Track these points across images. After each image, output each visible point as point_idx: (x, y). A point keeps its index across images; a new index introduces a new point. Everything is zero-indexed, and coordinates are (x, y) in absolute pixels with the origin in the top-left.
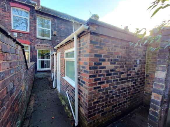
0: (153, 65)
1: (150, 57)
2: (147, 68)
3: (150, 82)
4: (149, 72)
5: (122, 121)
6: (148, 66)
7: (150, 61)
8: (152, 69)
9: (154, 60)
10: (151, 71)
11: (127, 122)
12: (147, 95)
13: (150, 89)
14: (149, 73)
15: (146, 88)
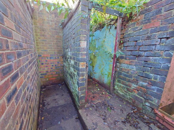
0: (43, 43)
1: (39, 34)
2: (37, 47)
3: (43, 61)
4: (40, 51)
5: (43, 118)
6: (39, 44)
7: (39, 38)
8: (43, 48)
9: (43, 37)
10: (43, 50)
11: (47, 114)
12: (43, 76)
13: (44, 69)
14: (41, 53)
15: (41, 69)
